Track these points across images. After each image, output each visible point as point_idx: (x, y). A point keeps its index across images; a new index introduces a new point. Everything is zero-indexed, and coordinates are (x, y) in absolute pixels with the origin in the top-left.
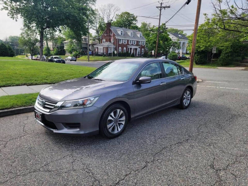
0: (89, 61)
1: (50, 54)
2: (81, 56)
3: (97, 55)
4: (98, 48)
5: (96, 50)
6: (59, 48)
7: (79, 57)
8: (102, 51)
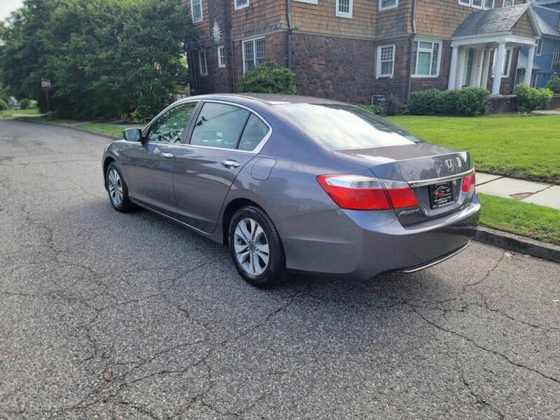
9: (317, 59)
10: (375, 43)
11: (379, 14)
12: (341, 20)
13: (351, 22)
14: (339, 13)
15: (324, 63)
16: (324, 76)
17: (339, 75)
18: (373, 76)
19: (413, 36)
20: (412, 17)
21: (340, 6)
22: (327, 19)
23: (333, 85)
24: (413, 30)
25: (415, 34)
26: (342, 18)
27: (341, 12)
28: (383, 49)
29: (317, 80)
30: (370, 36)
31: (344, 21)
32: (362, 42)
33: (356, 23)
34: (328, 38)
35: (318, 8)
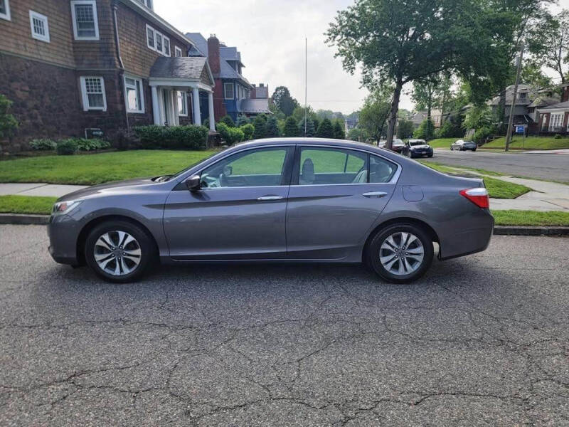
0: (507, 150)
1: (432, 135)
2: (496, 138)
3: (546, 133)
4: (548, 115)
5: (545, 119)
6: (455, 121)
7: (488, 142)
8: (560, 124)
9: (19, 84)
10: (77, 73)
11: (74, 42)
12: (39, 43)
13: (48, 46)
14: (35, 35)
15: (27, 89)
16: (30, 104)
17: (46, 104)
18: (80, 107)
19: (122, 71)
20: (117, 53)
21: (35, 27)
22: (23, 39)
23: (41, 114)
24: (121, 66)
25: (123, 71)
26: (40, 41)
27: (37, 34)
28: (87, 80)
29: (23, 109)
30: (71, 65)
31: (42, 44)
32: (64, 70)
33: (55, 48)
34: (28, 61)
35: (11, 25)
